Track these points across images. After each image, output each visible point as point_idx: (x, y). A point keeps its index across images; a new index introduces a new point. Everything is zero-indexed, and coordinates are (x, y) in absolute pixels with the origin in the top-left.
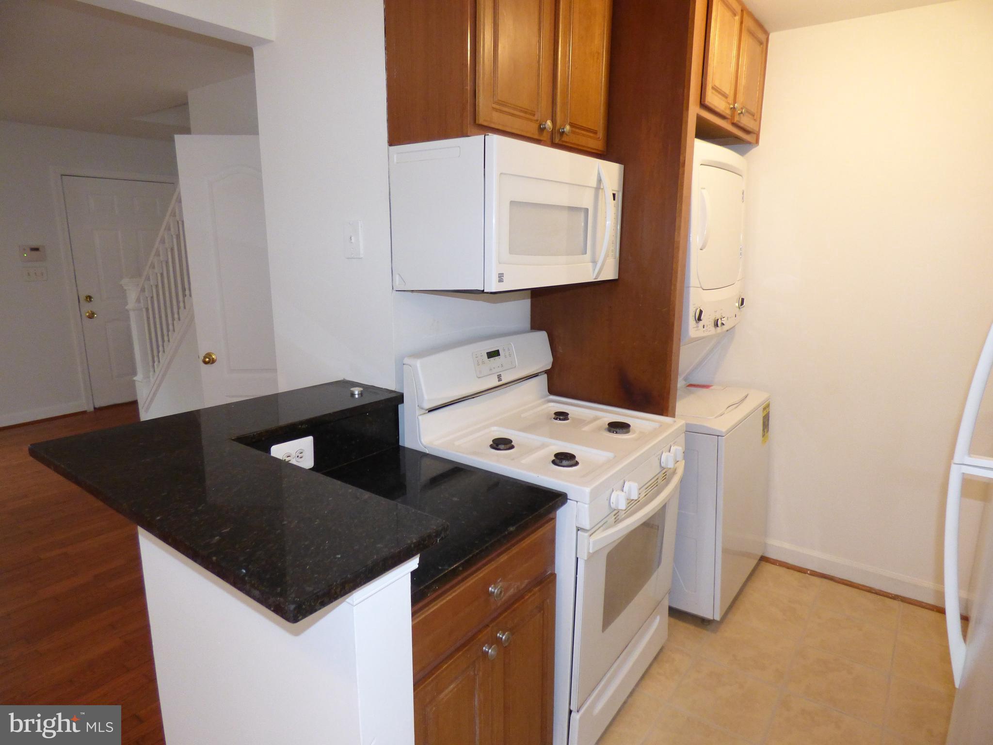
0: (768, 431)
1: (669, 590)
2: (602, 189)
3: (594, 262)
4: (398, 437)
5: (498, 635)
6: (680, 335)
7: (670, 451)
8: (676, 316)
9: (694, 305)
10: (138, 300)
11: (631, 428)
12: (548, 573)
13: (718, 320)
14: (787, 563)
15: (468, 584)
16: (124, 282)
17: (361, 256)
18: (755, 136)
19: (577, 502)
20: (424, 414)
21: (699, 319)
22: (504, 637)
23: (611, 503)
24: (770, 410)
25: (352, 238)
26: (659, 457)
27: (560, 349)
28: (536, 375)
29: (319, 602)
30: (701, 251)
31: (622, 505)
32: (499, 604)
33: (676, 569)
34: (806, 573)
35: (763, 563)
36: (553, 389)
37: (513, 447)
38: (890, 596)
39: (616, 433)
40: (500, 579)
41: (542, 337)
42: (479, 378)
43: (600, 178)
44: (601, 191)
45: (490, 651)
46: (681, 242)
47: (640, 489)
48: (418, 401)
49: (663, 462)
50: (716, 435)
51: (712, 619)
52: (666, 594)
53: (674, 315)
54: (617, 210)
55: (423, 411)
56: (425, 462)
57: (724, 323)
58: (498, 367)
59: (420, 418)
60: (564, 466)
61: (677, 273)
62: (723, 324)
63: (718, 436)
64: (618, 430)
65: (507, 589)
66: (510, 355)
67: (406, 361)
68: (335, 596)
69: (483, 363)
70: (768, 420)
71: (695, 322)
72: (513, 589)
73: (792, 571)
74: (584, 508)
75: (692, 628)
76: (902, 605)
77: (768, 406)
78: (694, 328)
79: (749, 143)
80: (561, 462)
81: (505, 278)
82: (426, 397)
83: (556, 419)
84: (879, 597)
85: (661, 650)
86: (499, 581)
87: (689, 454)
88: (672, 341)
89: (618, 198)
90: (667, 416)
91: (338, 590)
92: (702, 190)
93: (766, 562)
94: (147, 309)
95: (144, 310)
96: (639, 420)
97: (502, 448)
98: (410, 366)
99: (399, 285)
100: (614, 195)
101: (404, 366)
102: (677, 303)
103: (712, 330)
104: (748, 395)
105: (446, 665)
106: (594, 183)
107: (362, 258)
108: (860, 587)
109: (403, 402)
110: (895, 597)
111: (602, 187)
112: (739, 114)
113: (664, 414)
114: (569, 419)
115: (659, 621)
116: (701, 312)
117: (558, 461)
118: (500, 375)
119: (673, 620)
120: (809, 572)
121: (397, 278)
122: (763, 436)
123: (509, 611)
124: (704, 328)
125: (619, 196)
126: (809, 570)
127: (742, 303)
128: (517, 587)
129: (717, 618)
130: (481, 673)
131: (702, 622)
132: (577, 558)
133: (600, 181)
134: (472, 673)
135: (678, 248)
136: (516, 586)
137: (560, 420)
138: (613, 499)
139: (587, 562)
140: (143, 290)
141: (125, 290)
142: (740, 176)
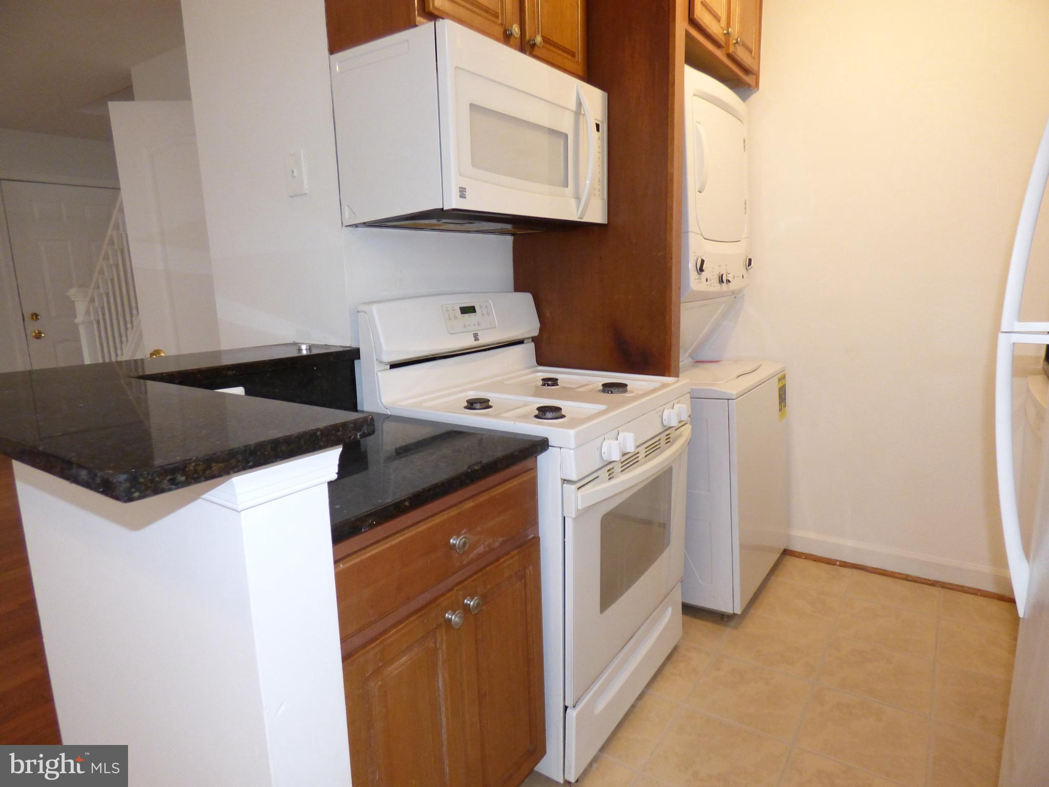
0: (785, 406)
1: (682, 578)
2: (583, 115)
3: (578, 198)
4: (355, 400)
5: (465, 601)
6: (679, 282)
7: (673, 408)
8: (674, 260)
9: (694, 253)
10: (88, 313)
11: (628, 387)
12: (530, 537)
13: (722, 275)
14: (813, 555)
15: (420, 529)
16: (72, 292)
17: (306, 192)
18: (754, 77)
19: (560, 448)
20: (385, 370)
21: (701, 270)
22: (472, 603)
23: (603, 453)
24: (786, 382)
25: (295, 170)
26: (660, 413)
27: (548, 313)
28: (520, 342)
29: (168, 478)
30: (700, 193)
31: (616, 456)
32: (464, 563)
33: (688, 556)
34: (834, 565)
35: (787, 557)
36: (542, 360)
37: (490, 407)
38: (929, 582)
39: (612, 393)
40: (465, 530)
41: (526, 300)
42: (452, 334)
43: (580, 100)
44: (581, 117)
45: (453, 617)
46: (675, 173)
47: (638, 447)
48: (376, 353)
49: (665, 420)
50: (726, 399)
51: (732, 612)
52: (678, 582)
53: (671, 258)
54: (603, 143)
55: (383, 367)
56: (388, 426)
57: (730, 279)
58: (474, 325)
59: (379, 374)
60: (547, 419)
61: (672, 209)
62: (728, 281)
63: (728, 399)
64: (613, 390)
65: (473, 546)
66: (488, 314)
67: (360, 308)
68: (195, 476)
69: (456, 318)
70: (785, 393)
71: (696, 273)
72: (482, 546)
73: (820, 564)
74: (570, 455)
75: (710, 625)
76: (942, 591)
77: (784, 377)
78: (696, 279)
79: (749, 86)
80: (545, 415)
81: (467, 194)
82: (384, 347)
83: (544, 384)
84: (917, 584)
85: (675, 649)
86: (463, 532)
87: (694, 418)
88: (671, 287)
89: (603, 128)
90: (670, 376)
91: (200, 468)
92: (698, 125)
93: (791, 556)
94: (98, 322)
95: (94, 322)
96: (637, 382)
97: (478, 408)
98: (366, 313)
99: (349, 219)
100: (598, 126)
101: (359, 314)
102: (674, 243)
103: (716, 287)
104: (761, 365)
105: (395, 630)
106: (573, 106)
107: (306, 194)
108: (896, 575)
109: (359, 358)
110: (935, 584)
111: (582, 112)
112: (735, 44)
113: (666, 375)
114: (558, 384)
115: (670, 615)
116: (703, 261)
117: (541, 415)
118: (477, 333)
119: (688, 618)
120: (838, 563)
121: (346, 211)
122: (780, 410)
123: (480, 574)
124: (707, 281)
125: (604, 128)
126: (837, 561)
127: (750, 264)
128: (489, 545)
129: (738, 611)
130: (444, 647)
131: (721, 618)
132: (564, 518)
133: (579, 104)
134: (432, 645)
135: (672, 180)
136: (486, 543)
137: (548, 385)
138: (604, 449)
139: (575, 519)
140: (92, 300)
141: (73, 301)
142: (741, 121)
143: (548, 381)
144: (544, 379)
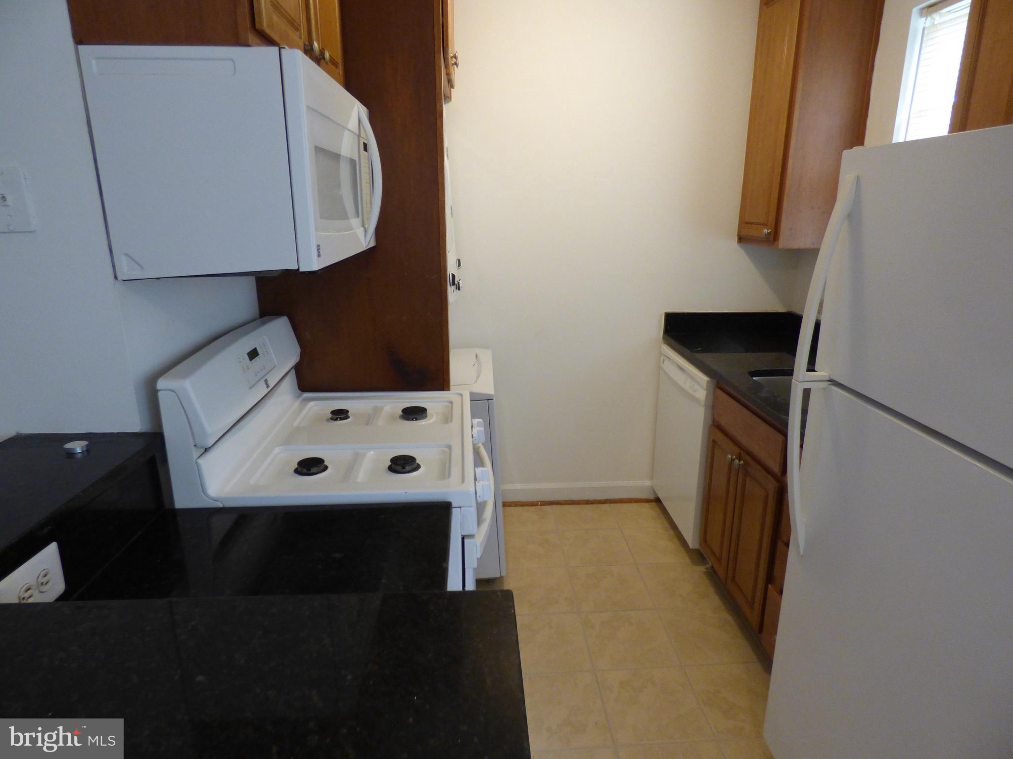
13: (459, 283)
17: (33, 229)
19: (460, 507)
20: (202, 454)
21: (453, 284)
25: (7, 197)
28: (288, 373)
34: (538, 505)
36: (303, 386)
37: (326, 467)
39: (416, 420)
41: (283, 324)
42: (250, 388)
48: (194, 439)
51: (499, 576)
55: (201, 451)
58: (262, 370)
59: (200, 461)
60: (409, 472)
63: (488, 400)
64: (418, 417)
66: (267, 353)
67: (157, 384)
69: (248, 368)
73: (526, 508)
74: (471, 512)
76: (612, 506)
80: (404, 468)
81: (321, 252)
83: (336, 420)
97: (315, 472)
98: (173, 391)
99: (126, 269)
100: (365, 145)
104: (477, 355)
107: (34, 232)
110: (605, 502)
112: (453, 65)
114: (349, 417)
117: (399, 468)
118: (266, 378)
121: (123, 260)
126: (539, 502)
127: (459, 265)
129: (504, 573)
132: (465, 570)
135: (444, 207)
137: (341, 419)
143: (340, 414)
144: (333, 412)
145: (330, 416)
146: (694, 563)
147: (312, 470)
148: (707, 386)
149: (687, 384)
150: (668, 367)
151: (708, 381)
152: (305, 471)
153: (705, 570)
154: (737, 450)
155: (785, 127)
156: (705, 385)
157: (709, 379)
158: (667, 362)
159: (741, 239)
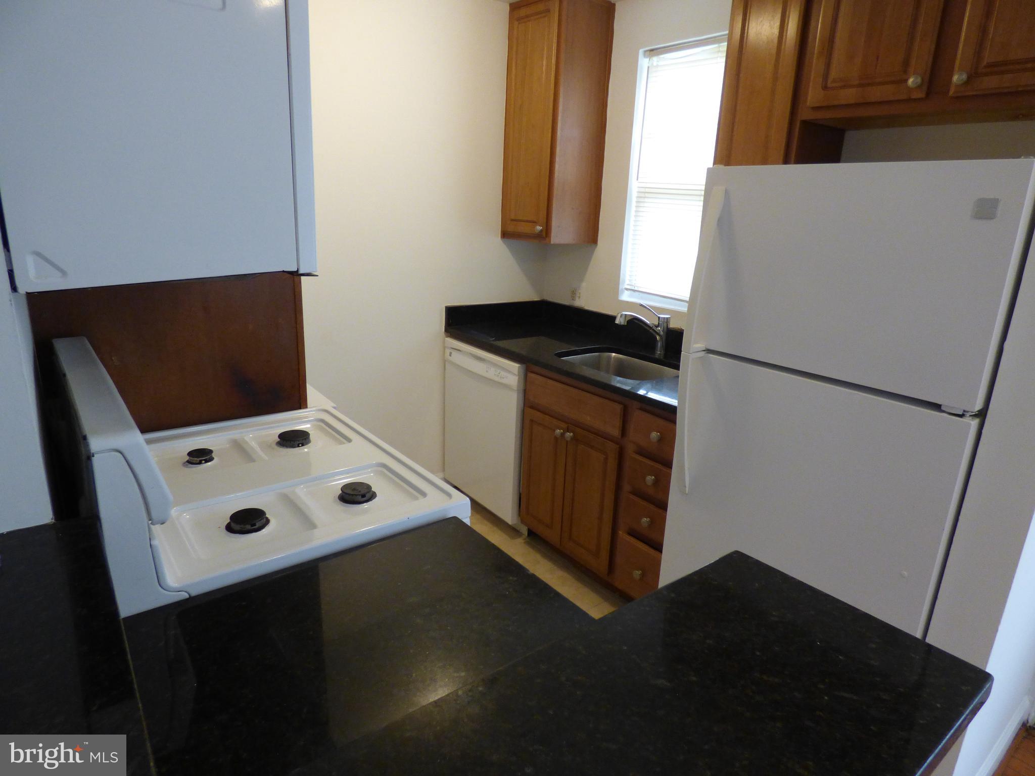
64: (301, 442)
83: (198, 462)
90: (307, 408)
98: (119, 452)
113: (302, 407)
114: (215, 458)
121: (29, 262)
143: (200, 456)
144: (190, 454)
145: (187, 458)
146: (513, 538)
147: (257, 524)
148: (519, 372)
149: (491, 373)
150: (457, 358)
151: (519, 367)
152: (248, 527)
153: (523, 541)
154: (564, 425)
155: (550, 135)
156: (516, 372)
157: (519, 365)
158: (454, 353)
159: (505, 235)
